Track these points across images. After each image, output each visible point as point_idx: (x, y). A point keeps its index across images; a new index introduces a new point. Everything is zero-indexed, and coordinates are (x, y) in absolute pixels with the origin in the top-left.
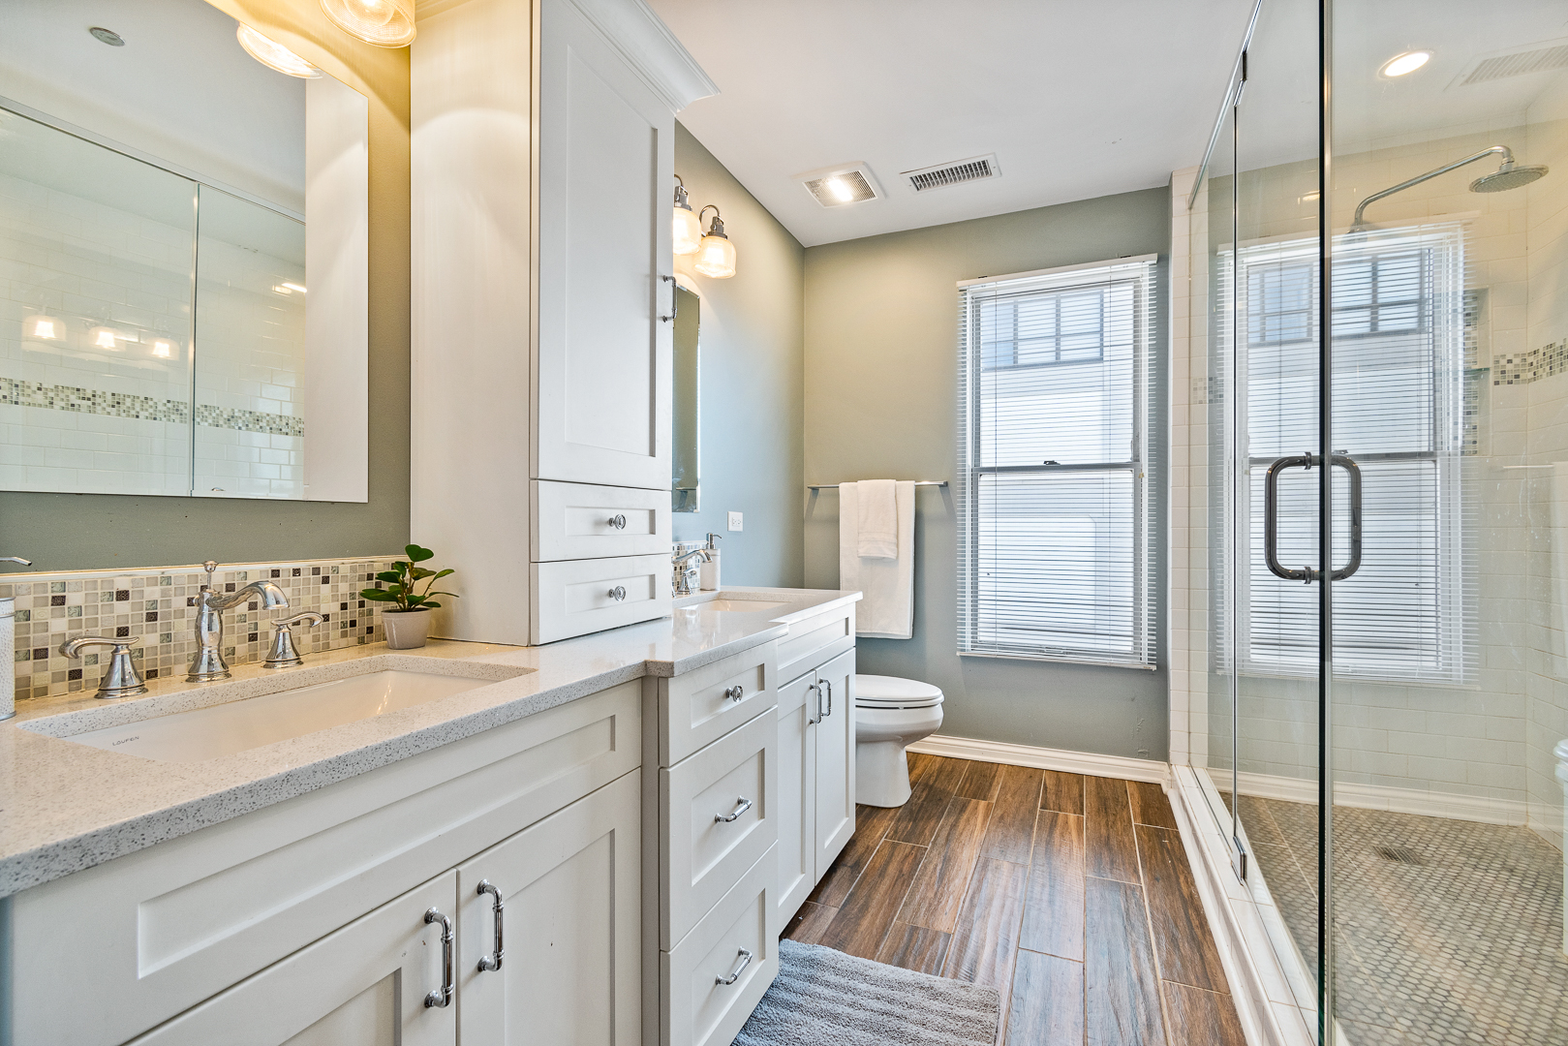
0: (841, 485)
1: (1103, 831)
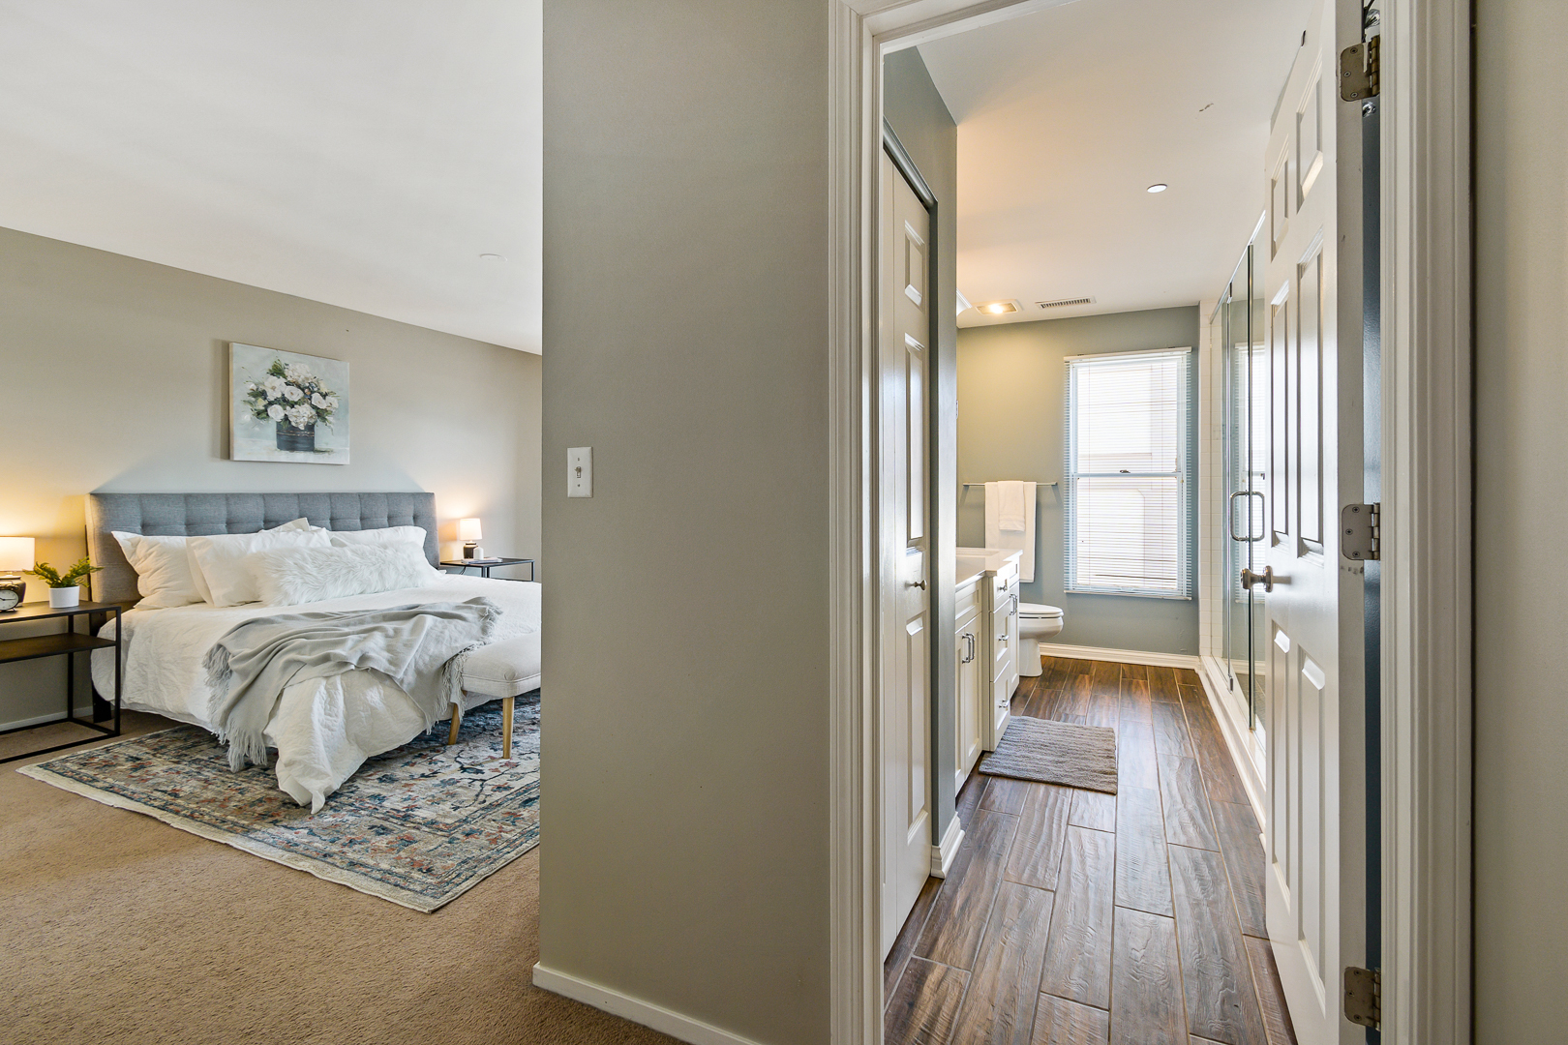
0: (986, 484)
1: (1160, 686)
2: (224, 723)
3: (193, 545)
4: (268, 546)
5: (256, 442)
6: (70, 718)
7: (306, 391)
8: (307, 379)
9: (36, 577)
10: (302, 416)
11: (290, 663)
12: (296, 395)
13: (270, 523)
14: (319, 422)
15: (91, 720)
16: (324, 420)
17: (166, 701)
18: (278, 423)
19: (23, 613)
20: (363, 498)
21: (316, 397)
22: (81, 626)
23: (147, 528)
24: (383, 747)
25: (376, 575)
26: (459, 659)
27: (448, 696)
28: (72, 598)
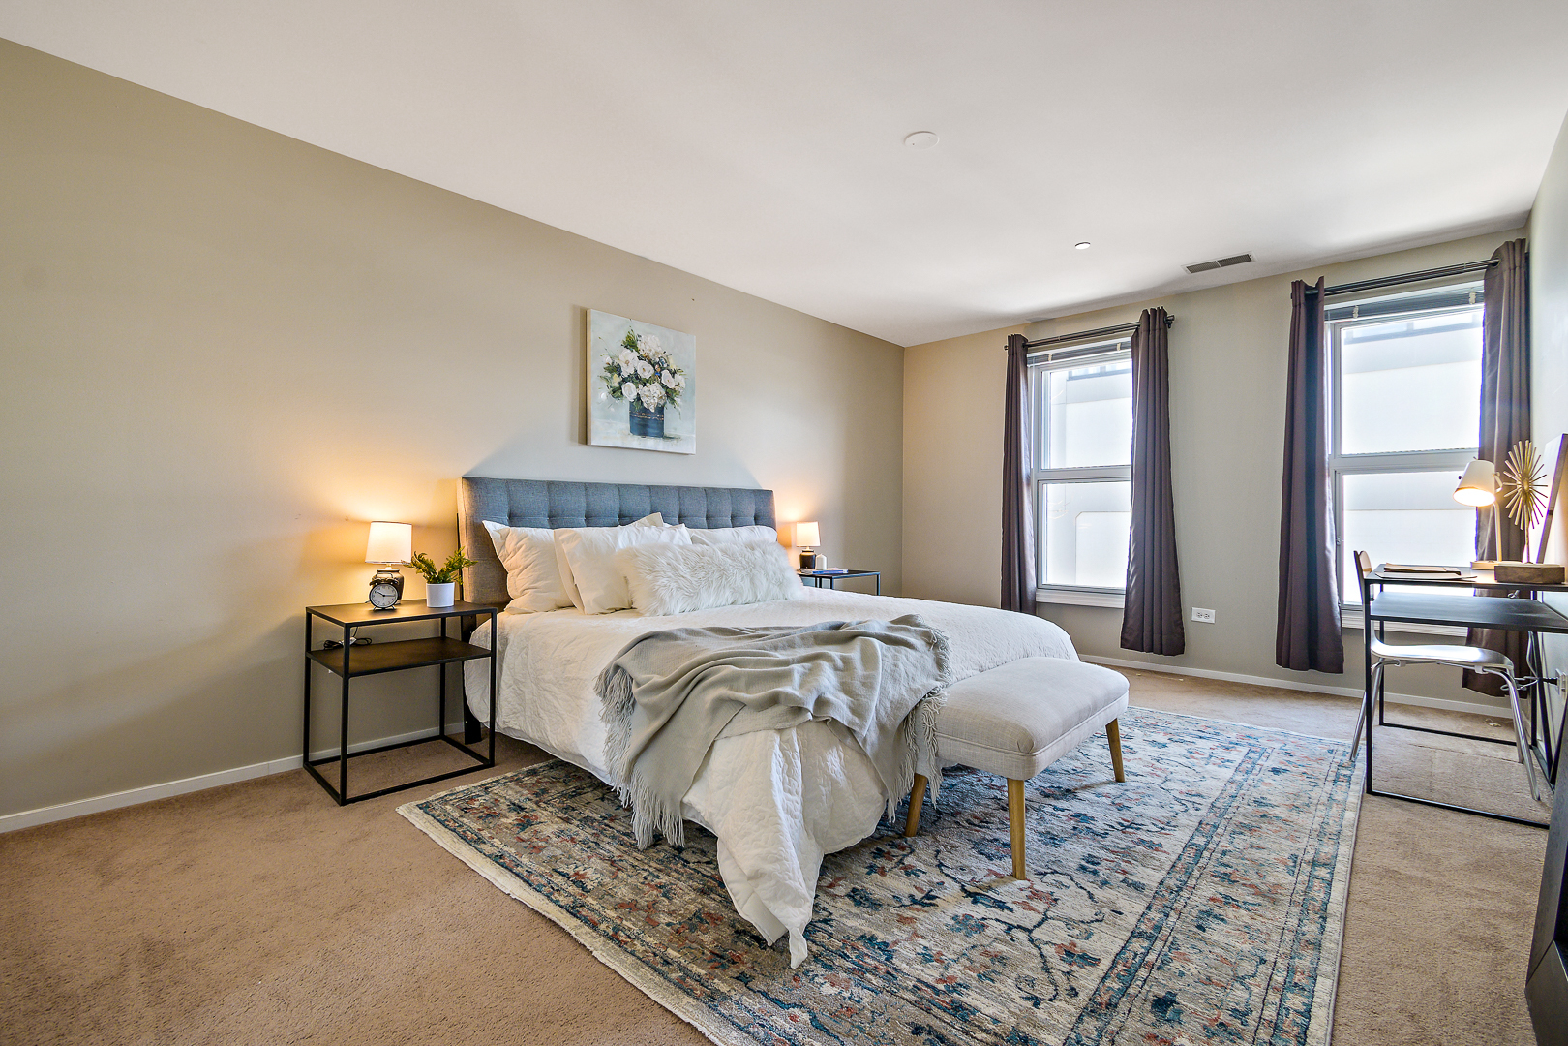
2: (628, 778)
3: (561, 538)
4: (634, 543)
5: (612, 426)
6: (442, 736)
7: (657, 367)
8: (658, 353)
9: (414, 570)
10: (652, 395)
11: (721, 702)
12: (647, 372)
13: (625, 519)
14: (668, 405)
15: (462, 740)
16: (673, 401)
17: (549, 733)
18: (631, 403)
19: (404, 612)
20: (709, 493)
21: (665, 373)
22: (453, 631)
23: (514, 519)
24: (843, 841)
25: (747, 581)
26: (925, 708)
27: (914, 766)
28: (447, 595)
